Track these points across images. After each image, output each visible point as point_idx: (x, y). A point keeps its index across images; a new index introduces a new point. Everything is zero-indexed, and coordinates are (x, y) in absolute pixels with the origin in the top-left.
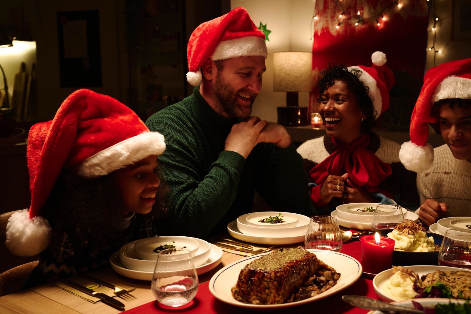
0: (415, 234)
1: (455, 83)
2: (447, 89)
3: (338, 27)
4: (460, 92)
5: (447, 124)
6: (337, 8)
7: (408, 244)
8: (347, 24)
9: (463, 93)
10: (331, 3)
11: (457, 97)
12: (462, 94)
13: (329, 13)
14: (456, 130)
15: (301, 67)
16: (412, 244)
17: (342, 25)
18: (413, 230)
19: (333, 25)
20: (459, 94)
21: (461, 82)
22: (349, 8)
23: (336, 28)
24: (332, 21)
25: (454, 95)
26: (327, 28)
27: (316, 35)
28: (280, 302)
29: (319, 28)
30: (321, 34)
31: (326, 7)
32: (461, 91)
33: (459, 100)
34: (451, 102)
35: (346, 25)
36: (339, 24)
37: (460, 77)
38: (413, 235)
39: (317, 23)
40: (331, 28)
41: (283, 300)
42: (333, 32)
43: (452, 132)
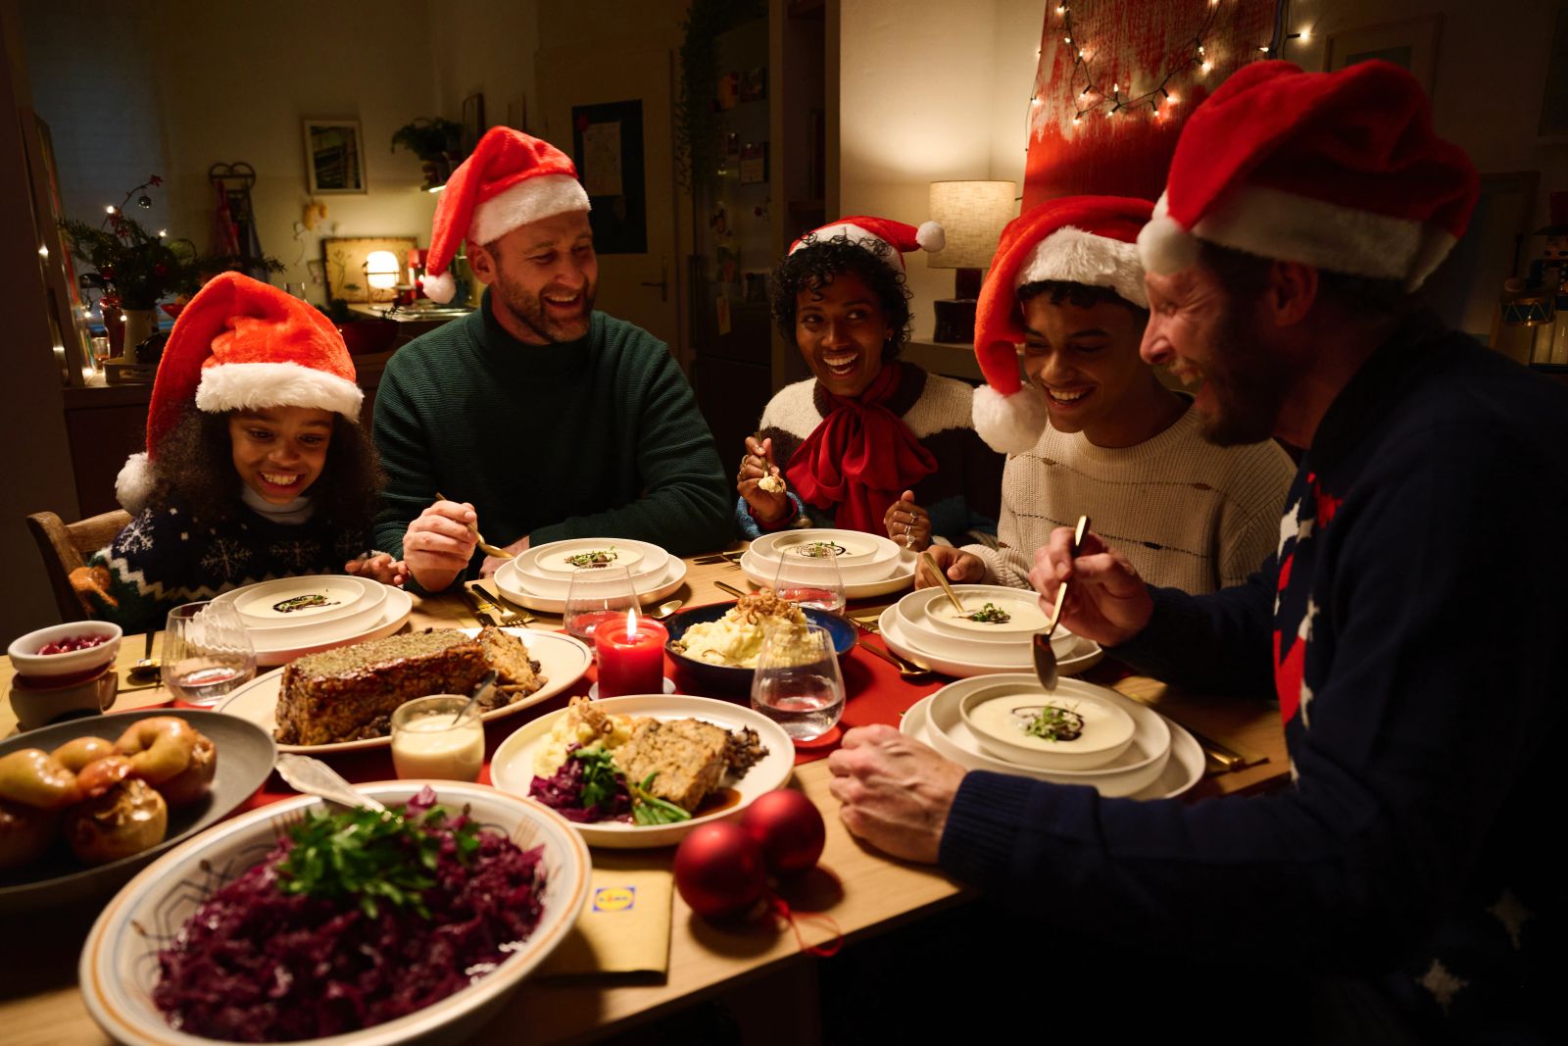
0: (763, 623)
1: (1070, 245)
2: (1051, 258)
3: (1077, 122)
4: (1080, 267)
5: (1040, 348)
6: (1078, 76)
7: (731, 644)
8: (1096, 113)
9: (1086, 270)
10: (1068, 64)
11: (1070, 279)
12: (1084, 272)
13: (1063, 89)
14: (1059, 363)
15: (981, 214)
16: (743, 647)
17: (1086, 116)
18: (758, 615)
19: (1067, 118)
20: (1078, 273)
21: (1084, 244)
22: (1103, 75)
23: (1074, 126)
24: (1066, 108)
25: (1066, 272)
26: (1056, 125)
27: (1033, 139)
28: (317, 739)
29: (1041, 123)
30: (1044, 138)
31: (1057, 76)
32: (1082, 265)
33: (1075, 285)
34: (1057, 290)
35: (1093, 116)
36: (1079, 115)
37: (1085, 230)
38: (756, 625)
39: (1037, 114)
40: (1063, 123)
41: (325, 738)
42: (1068, 135)
43: (1050, 366)
